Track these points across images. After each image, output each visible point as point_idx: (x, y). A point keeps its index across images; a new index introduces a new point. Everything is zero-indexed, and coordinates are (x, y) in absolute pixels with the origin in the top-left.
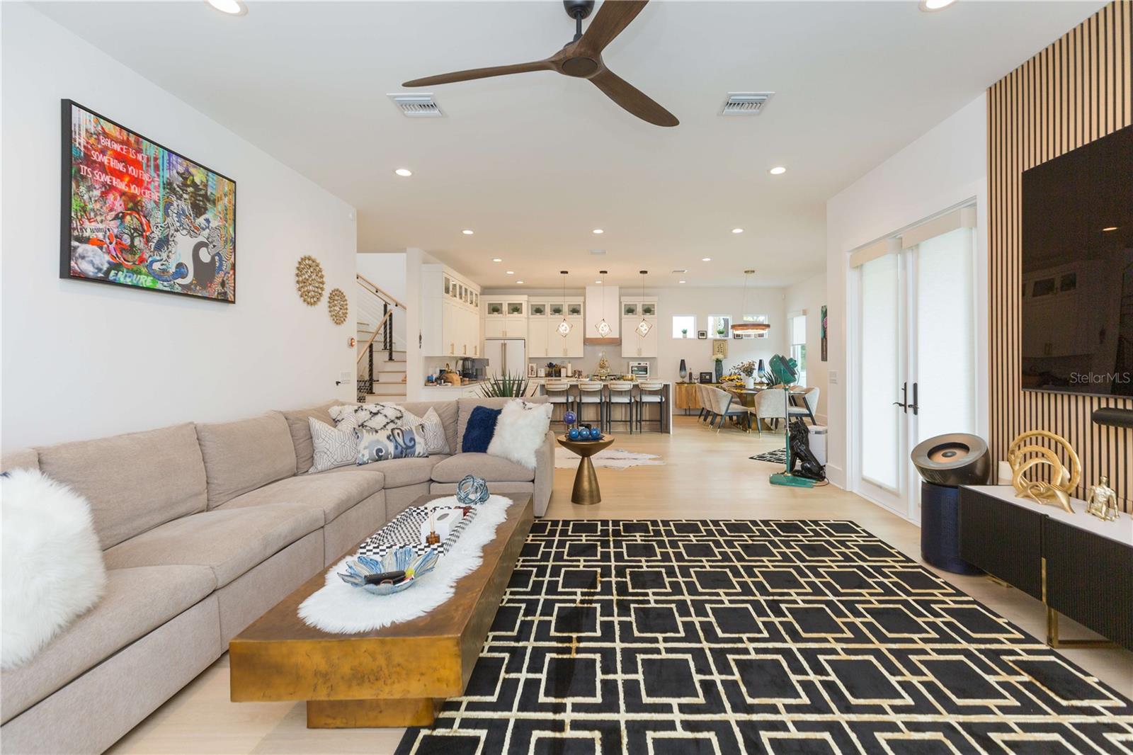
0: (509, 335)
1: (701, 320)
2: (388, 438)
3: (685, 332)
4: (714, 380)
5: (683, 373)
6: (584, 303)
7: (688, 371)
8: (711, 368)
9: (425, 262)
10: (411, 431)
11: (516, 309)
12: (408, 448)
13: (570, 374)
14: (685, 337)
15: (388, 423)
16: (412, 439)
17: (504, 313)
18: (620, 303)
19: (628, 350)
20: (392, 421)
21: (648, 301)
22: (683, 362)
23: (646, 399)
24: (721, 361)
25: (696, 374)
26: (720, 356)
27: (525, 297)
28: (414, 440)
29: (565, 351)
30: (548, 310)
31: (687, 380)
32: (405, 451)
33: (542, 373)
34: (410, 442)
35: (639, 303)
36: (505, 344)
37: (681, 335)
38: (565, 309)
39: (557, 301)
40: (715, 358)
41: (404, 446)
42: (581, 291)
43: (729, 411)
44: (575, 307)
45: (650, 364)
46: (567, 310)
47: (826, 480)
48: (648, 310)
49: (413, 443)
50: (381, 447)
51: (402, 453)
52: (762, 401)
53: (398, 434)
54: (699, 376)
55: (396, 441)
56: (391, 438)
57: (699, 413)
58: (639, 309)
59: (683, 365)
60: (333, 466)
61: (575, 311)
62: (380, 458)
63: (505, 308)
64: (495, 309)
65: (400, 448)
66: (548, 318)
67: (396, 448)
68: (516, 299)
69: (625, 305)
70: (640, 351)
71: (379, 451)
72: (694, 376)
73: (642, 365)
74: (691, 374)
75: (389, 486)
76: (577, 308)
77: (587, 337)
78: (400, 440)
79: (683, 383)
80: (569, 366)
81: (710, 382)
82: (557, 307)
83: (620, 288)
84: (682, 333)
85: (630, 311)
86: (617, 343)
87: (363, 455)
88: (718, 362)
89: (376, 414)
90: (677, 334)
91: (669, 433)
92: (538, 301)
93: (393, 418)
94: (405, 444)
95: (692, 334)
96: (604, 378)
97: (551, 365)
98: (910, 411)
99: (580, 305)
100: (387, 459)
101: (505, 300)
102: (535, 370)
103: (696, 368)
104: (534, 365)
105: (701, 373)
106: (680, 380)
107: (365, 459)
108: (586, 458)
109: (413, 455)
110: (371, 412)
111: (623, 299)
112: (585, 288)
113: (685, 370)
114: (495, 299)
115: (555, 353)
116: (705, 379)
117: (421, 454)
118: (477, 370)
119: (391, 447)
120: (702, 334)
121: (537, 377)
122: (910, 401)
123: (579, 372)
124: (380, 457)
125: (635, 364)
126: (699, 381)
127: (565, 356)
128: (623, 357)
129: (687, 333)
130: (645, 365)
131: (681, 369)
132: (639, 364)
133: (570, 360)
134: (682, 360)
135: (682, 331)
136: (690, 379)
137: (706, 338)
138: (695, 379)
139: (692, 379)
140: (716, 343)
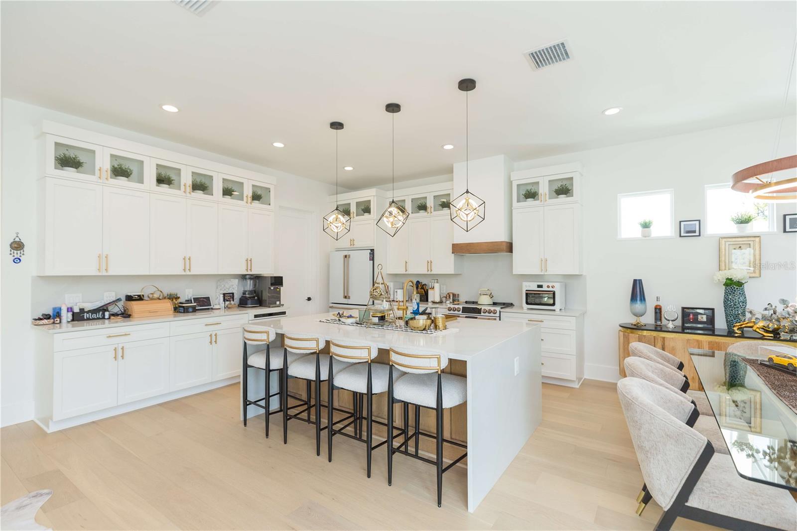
0: (357, 244)
1: (689, 198)
3: (646, 226)
4: (720, 323)
5: (638, 306)
7: (651, 303)
8: (713, 298)
11: (365, 208)
13: (437, 300)
14: (646, 236)
17: (353, 215)
18: (511, 183)
19: (527, 260)
21: (560, 173)
22: (638, 285)
24: (741, 285)
25: (672, 313)
26: (738, 273)
31: (649, 319)
35: (544, 179)
36: (348, 257)
37: (637, 232)
38: (432, 203)
39: (416, 191)
40: (724, 276)
44: (443, 199)
46: (435, 205)
48: (563, 190)
54: (679, 316)
58: (546, 190)
59: (637, 292)
61: (444, 204)
63: (353, 208)
64: (344, 211)
66: (415, 218)
68: (365, 195)
69: (518, 186)
70: (543, 262)
72: (665, 315)
73: (545, 288)
74: (658, 311)
76: (446, 200)
77: (458, 242)
79: (637, 328)
80: (437, 286)
81: (709, 328)
82: (419, 202)
83: (508, 155)
84: (640, 228)
85: (531, 195)
86: (506, 249)
88: (734, 285)
90: (630, 230)
92: (394, 196)
95: (664, 228)
99: (449, 195)
101: (353, 198)
103: (670, 297)
105: (683, 309)
106: (632, 320)
111: (514, 176)
113: (643, 299)
115: (418, 268)
116: (695, 322)
123: (454, 295)
125: (533, 286)
126: (679, 322)
127: (429, 273)
128: (514, 273)
129: (651, 228)
130: (550, 289)
131: (633, 298)
132: (539, 286)
133: (437, 277)
134: (635, 281)
135: (641, 224)
136: (656, 319)
137: (700, 235)
138: (669, 320)
139: (661, 320)
140: (727, 243)
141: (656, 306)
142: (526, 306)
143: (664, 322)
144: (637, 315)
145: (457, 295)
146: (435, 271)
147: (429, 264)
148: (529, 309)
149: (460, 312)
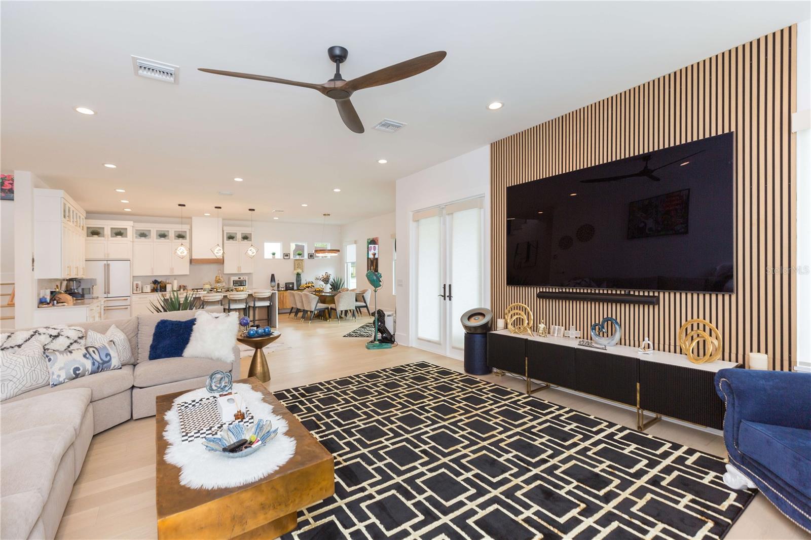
0: (111, 257)
1: (286, 245)
2: (85, 356)
3: (274, 254)
4: (295, 288)
5: (273, 284)
6: (191, 230)
7: (277, 282)
8: (293, 279)
9: (36, 187)
10: (105, 347)
11: (119, 233)
12: (104, 362)
14: (274, 258)
15: (71, 344)
16: (108, 355)
17: (106, 236)
18: (223, 231)
19: (230, 268)
20: (75, 342)
21: (246, 231)
22: (273, 276)
23: (258, 304)
24: (300, 275)
25: (282, 285)
26: (299, 271)
27: (131, 223)
28: (110, 355)
29: (172, 269)
30: (154, 234)
32: (101, 367)
33: (148, 288)
34: (106, 357)
35: (239, 232)
36: (108, 265)
37: (271, 256)
38: (172, 235)
39: (163, 228)
40: (296, 272)
41: (101, 362)
42: (187, 220)
43: (317, 308)
44: (181, 233)
45: (248, 279)
46: (173, 235)
47: (395, 342)
48: (245, 238)
49: (109, 357)
50: (77, 366)
51: (98, 368)
52: (341, 300)
53: (94, 351)
54: (284, 286)
55: (93, 358)
56: (88, 356)
57: (289, 311)
58: (239, 236)
59: (273, 278)
60: (20, 392)
61: (181, 236)
62: (77, 376)
63: (107, 232)
64: (95, 233)
65: (97, 364)
66: (153, 241)
67: (94, 364)
68: (119, 224)
69: (227, 233)
70: (239, 268)
71: (77, 369)
72: (281, 286)
73: (242, 279)
74: (278, 284)
75: (97, 399)
76: (183, 234)
77: (193, 258)
78: (97, 357)
80: (175, 282)
81: (292, 289)
82: (163, 233)
83: (223, 219)
85: (231, 237)
86: (220, 262)
87: (59, 376)
88: (298, 275)
89: (56, 337)
90: (268, 255)
91: (276, 327)
92: (142, 227)
93: (76, 338)
94: (101, 359)
95: (279, 256)
96: (220, 290)
97: (155, 282)
98: (447, 299)
99: (186, 232)
100: (84, 376)
101: (108, 225)
102: (140, 286)
103: (282, 280)
104: (139, 283)
105: (286, 283)
107: (61, 379)
108: (259, 350)
109: (108, 368)
110: (51, 336)
111: (225, 228)
112: (191, 218)
113: (275, 281)
114: (95, 224)
115: (161, 272)
116: (289, 287)
117: (116, 367)
118: (83, 289)
119: (88, 364)
120: (286, 255)
121: (143, 292)
122: (447, 294)
123: (184, 287)
124: (77, 374)
125: (236, 278)
126: (284, 289)
127: (171, 274)
128: (225, 273)
130: (244, 279)
131: (271, 281)
132: (239, 278)
133: (176, 277)
134: (272, 274)
135: (272, 253)
136: (278, 287)
137: (289, 259)
143: (280, 289)
144: (273, 287)
145: (186, 286)
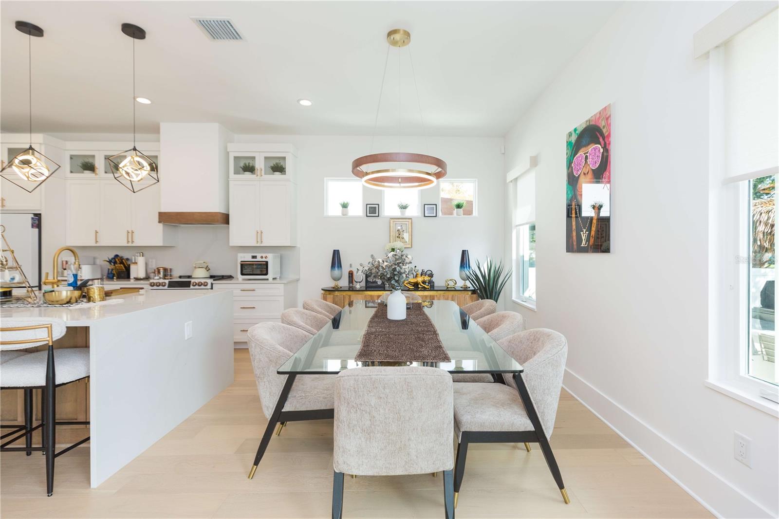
3: (345, 206)
5: (337, 272)
7: (346, 270)
13: (142, 276)
14: (345, 215)
18: (225, 153)
19: (241, 233)
21: (275, 148)
22: (336, 254)
25: (359, 276)
29: (130, 234)
31: (344, 283)
35: (259, 154)
37: (338, 211)
40: (389, 247)
48: (278, 168)
54: (364, 278)
58: (263, 165)
59: (336, 260)
69: (236, 158)
70: (259, 235)
72: (355, 278)
73: (259, 259)
74: (351, 274)
79: (335, 290)
80: (141, 261)
84: (341, 208)
85: (249, 169)
86: (222, 220)
90: (333, 210)
95: (357, 210)
97: (115, 259)
103: (357, 264)
105: (368, 273)
106: (331, 284)
111: (231, 147)
113: (340, 266)
116: (373, 282)
120: (373, 211)
123: (165, 270)
125: (247, 257)
126: (363, 284)
127: (130, 244)
128: (231, 245)
129: (349, 207)
130: (264, 259)
131: (333, 266)
132: (254, 257)
133: (142, 250)
134: (334, 251)
135: (341, 204)
136: (349, 282)
137: (378, 216)
138: (357, 282)
139: (352, 283)
140: (394, 223)
141: (350, 271)
142: (241, 277)
144: (335, 279)
145: (169, 270)
146: (138, 242)
147: (130, 235)
148: (244, 280)
149: (166, 287)
